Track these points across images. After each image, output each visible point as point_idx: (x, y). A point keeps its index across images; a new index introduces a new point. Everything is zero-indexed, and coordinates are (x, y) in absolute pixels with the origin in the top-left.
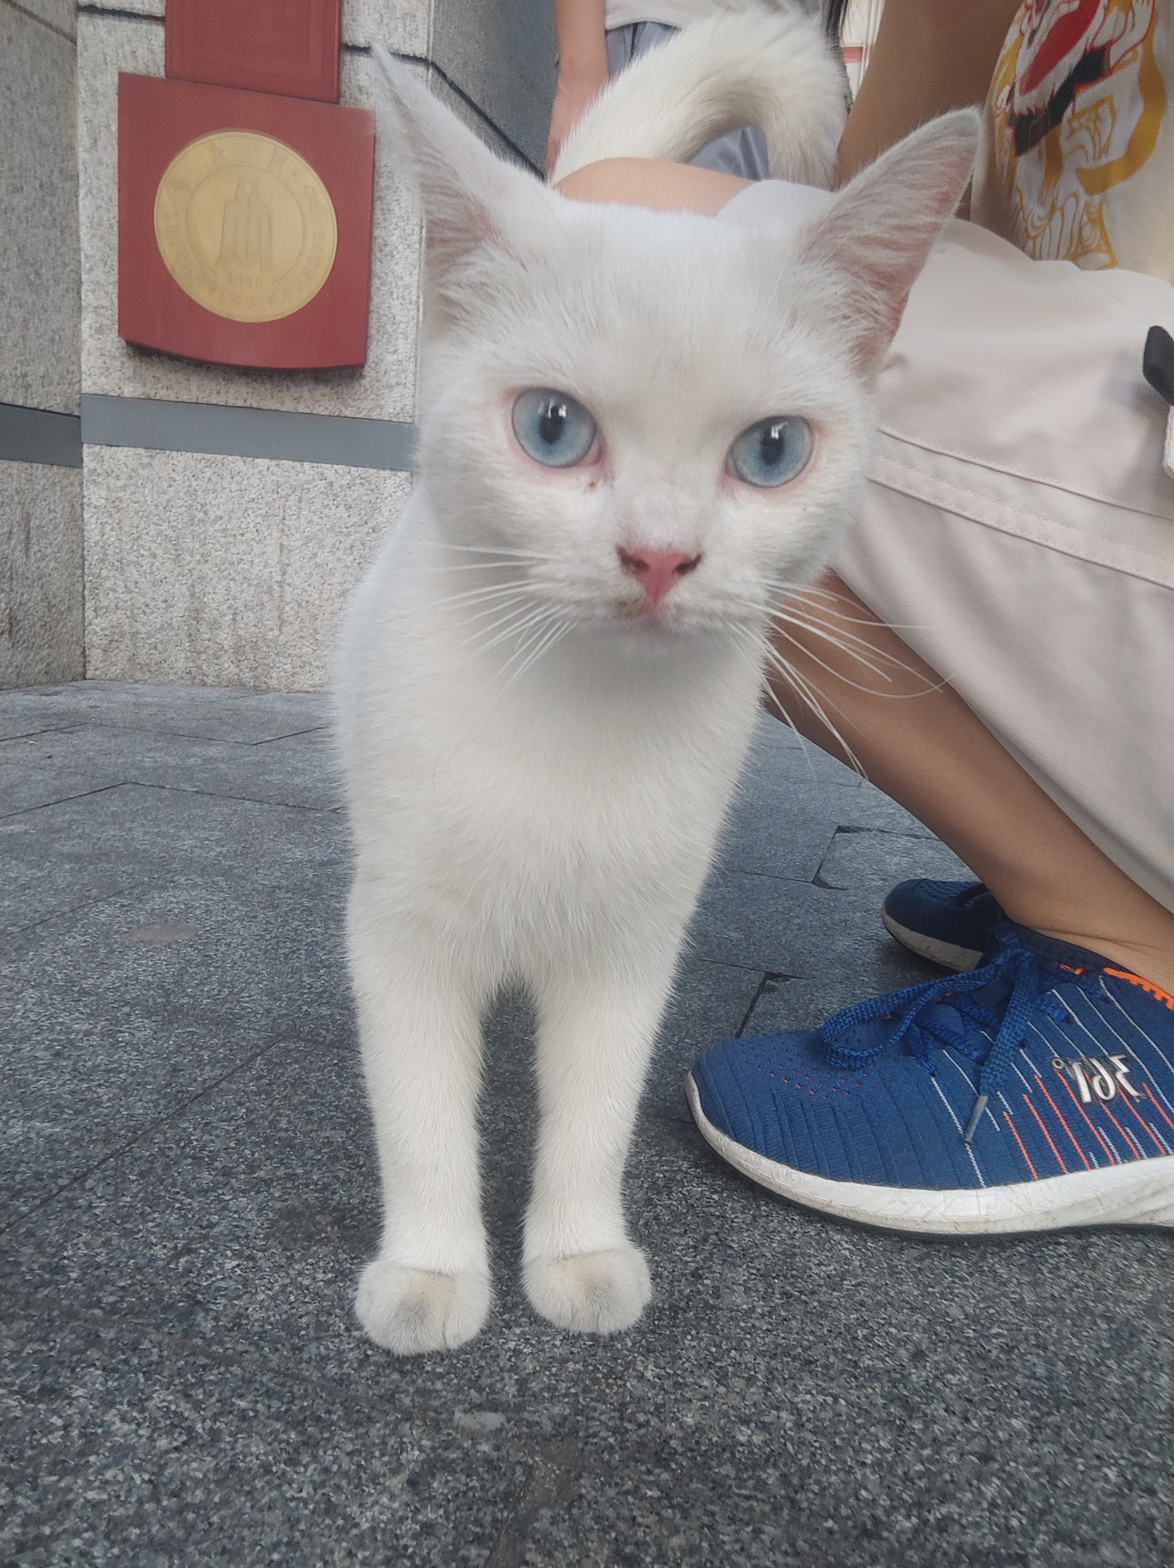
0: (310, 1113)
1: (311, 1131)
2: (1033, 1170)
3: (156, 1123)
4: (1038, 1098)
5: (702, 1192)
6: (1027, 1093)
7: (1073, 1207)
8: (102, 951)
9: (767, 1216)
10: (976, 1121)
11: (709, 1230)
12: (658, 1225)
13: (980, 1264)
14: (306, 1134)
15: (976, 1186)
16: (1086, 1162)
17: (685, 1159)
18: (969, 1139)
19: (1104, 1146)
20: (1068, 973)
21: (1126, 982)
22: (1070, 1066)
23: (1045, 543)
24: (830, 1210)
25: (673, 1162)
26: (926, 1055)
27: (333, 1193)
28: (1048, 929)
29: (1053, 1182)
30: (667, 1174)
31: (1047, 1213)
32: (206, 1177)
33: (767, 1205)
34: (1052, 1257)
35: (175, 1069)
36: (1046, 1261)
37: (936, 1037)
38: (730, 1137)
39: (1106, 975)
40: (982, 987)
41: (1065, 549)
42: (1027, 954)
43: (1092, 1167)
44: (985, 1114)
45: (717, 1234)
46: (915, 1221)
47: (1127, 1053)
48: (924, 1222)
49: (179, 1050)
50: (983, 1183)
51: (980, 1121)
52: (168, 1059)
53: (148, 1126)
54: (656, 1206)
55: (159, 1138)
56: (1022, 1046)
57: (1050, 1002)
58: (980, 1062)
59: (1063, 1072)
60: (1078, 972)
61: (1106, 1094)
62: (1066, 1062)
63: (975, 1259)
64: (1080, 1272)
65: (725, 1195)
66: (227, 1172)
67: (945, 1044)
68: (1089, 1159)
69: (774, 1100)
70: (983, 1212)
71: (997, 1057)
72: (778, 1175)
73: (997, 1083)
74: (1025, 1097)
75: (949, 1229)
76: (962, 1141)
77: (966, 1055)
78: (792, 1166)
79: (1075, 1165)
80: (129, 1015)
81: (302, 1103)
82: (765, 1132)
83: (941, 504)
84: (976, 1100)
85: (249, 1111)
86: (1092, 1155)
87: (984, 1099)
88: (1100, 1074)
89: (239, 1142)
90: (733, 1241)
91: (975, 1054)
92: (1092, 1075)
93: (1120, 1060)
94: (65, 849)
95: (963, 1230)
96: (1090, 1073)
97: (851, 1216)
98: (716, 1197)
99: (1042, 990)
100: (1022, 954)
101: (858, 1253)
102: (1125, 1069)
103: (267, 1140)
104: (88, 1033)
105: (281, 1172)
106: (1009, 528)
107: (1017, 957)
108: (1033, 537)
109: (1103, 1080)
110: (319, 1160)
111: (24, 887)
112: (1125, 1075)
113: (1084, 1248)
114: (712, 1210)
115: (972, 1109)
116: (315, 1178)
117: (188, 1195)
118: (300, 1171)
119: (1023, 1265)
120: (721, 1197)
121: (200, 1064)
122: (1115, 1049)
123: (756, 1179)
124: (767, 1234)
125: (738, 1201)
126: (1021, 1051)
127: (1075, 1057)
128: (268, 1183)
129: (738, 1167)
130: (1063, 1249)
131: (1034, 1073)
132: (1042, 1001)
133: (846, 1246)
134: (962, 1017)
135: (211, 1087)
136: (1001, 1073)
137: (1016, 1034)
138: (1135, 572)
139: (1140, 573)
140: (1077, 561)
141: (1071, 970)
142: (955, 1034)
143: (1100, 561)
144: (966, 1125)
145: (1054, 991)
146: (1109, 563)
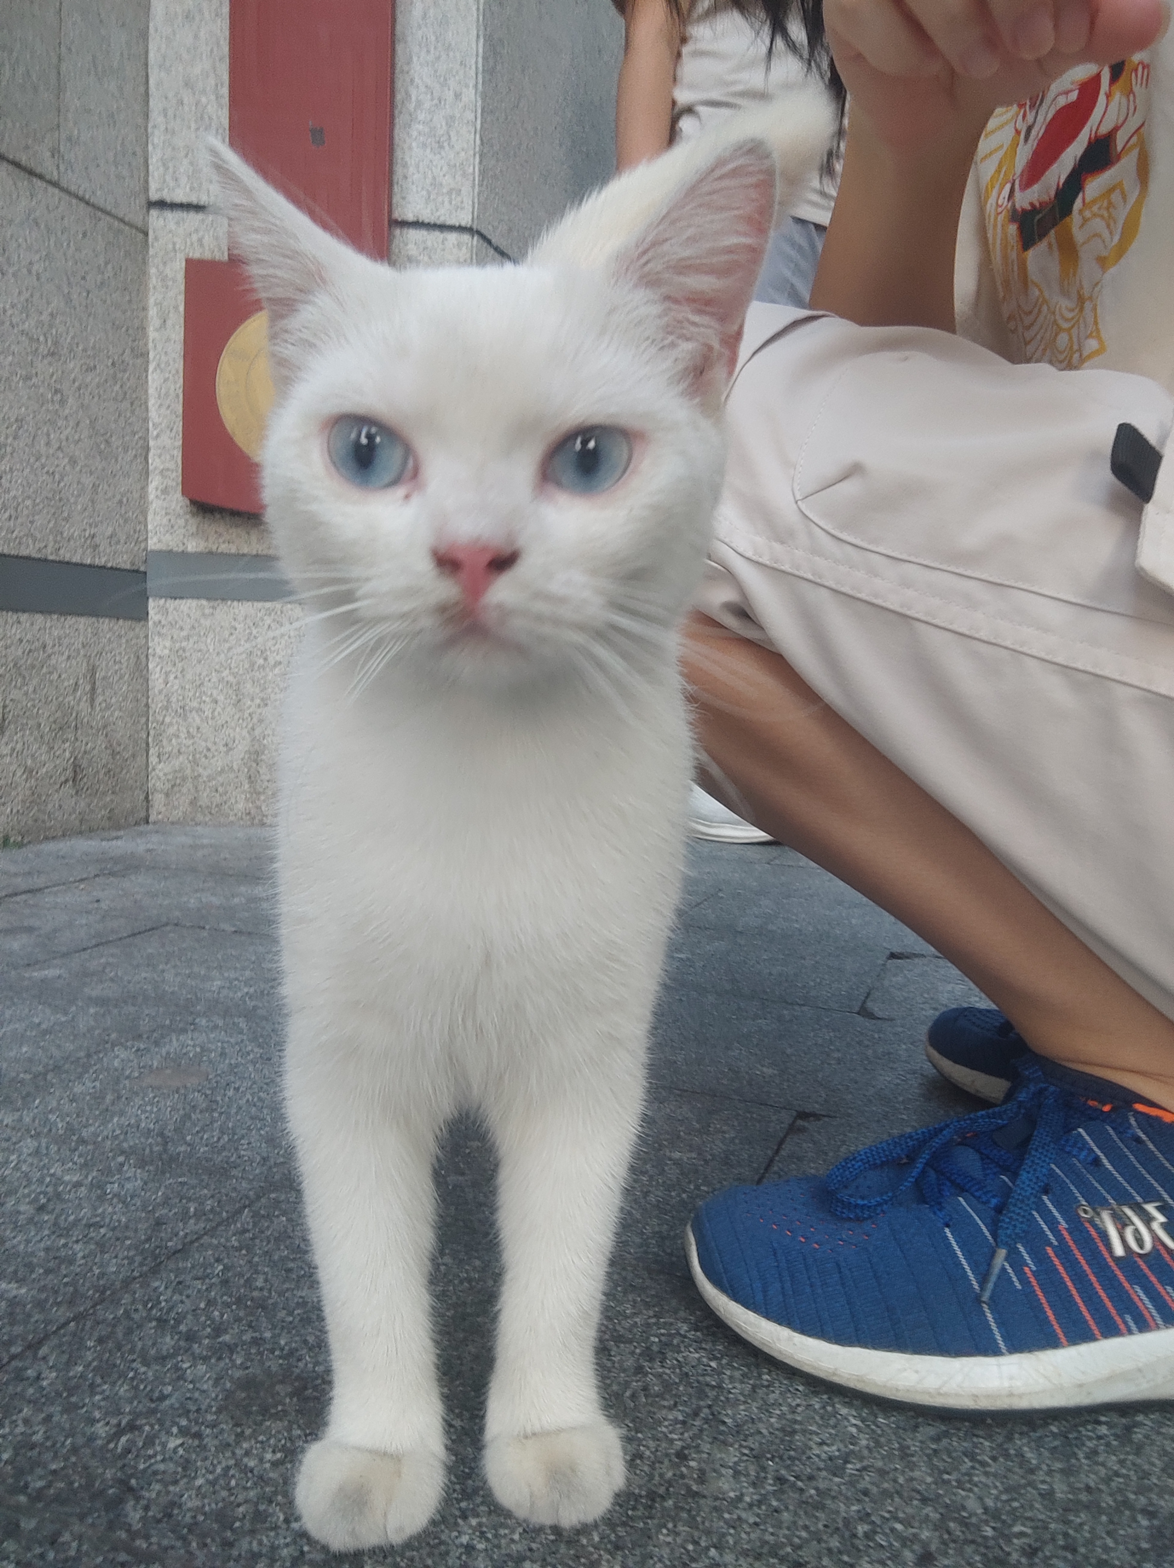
0: (288, 1271)
1: (288, 1290)
2: (1061, 1335)
3: (127, 1283)
4: (1063, 1251)
5: (699, 1359)
6: (1051, 1246)
7: (1111, 1379)
8: (109, 1098)
9: (768, 1387)
10: (993, 1278)
11: (702, 1403)
12: (646, 1396)
13: (1006, 1446)
14: (281, 1294)
15: (996, 1352)
16: (1122, 1327)
17: (685, 1321)
18: (986, 1298)
19: (1142, 1306)
20: (1096, 1110)
21: (1158, 1119)
22: (1100, 1215)
23: (1020, 649)
25: (671, 1324)
26: (940, 1203)
27: (299, 1360)
28: (1073, 1061)
29: (1084, 1349)
30: (663, 1338)
31: (1081, 1386)
32: (168, 1341)
33: (769, 1374)
34: (1090, 1439)
35: (159, 1223)
36: (1084, 1445)
37: (953, 1182)
38: (729, 1296)
39: (1136, 1112)
40: (1004, 1126)
41: (1041, 654)
42: (1052, 1089)
43: (1130, 1332)
44: (1003, 1269)
45: (709, 1407)
46: (930, 1393)
48: (940, 1394)
49: (166, 1202)
50: (1004, 1350)
51: (999, 1278)
52: (153, 1211)
53: (118, 1285)
54: (646, 1374)
55: (126, 1299)
56: (1046, 1192)
57: (1075, 1143)
58: (999, 1210)
59: (1091, 1221)
60: (1107, 1108)
61: (1141, 1246)
62: (1094, 1209)
63: (1000, 1439)
64: (1122, 1457)
65: (724, 1361)
66: (191, 1337)
67: (962, 1190)
68: (1125, 1323)
69: (775, 1254)
70: (1006, 1384)
71: (1015, 1205)
72: (779, 1340)
73: (1016, 1234)
74: (1049, 1250)
75: (968, 1403)
76: (978, 1300)
77: (984, 1203)
78: (795, 1329)
79: (1110, 1330)
80: (122, 1165)
81: (283, 1259)
82: (765, 1291)
83: (908, 613)
84: (993, 1254)
85: (226, 1268)
86: (1128, 1318)
87: (1002, 1253)
88: (1133, 1224)
89: (210, 1303)
90: (727, 1415)
91: (994, 1201)
92: (1124, 1225)
93: (1157, 1208)
94: (94, 994)
95: (984, 1404)
96: (1122, 1223)
97: (859, 1386)
98: (713, 1364)
99: (1068, 1129)
100: (1046, 1089)
101: (867, 1430)
102: (1161, 1219)
103: (239, 1301)
104: (78, 1185)
105: (247, 1337)
107: (1041, 1092)
108: (1008, 643)
109: (1137, 1231)
110: (291, 1323)
111: (45, 1032)
112: (1162, 1224)
113: (1128, 1429)
114: (708, 1379)
115: (989, 1265)
116: (282, 1342)
117: (146, 1363)
118: (268, 1335)
119: (1055, 1448)
120: (720, 1364)
121: (184, 1217)
123: (756, 1343)
124: (766, 1408)
125: (739, 1369)
126: (1045, 1198)
127: (1104, 1204)
128: (231, 1349)
129: (737, 1330)
130: (1103, 1430)
131: (1059, 1223)
132: (1067, 1141)
133: (854, 1421)
134: (982, 1159)
135: (192, 1242)
136: (1022, 1223)
137: (1037, 1178)
138: (1118, 678)
139: (1124, 679)
140: (1056, 667)
141: (1100, 1106)
142: (973, 1179)
143: (1081, 667)
144: (983, 1283)
145: (1080, 1130)
146: (1089, 668)
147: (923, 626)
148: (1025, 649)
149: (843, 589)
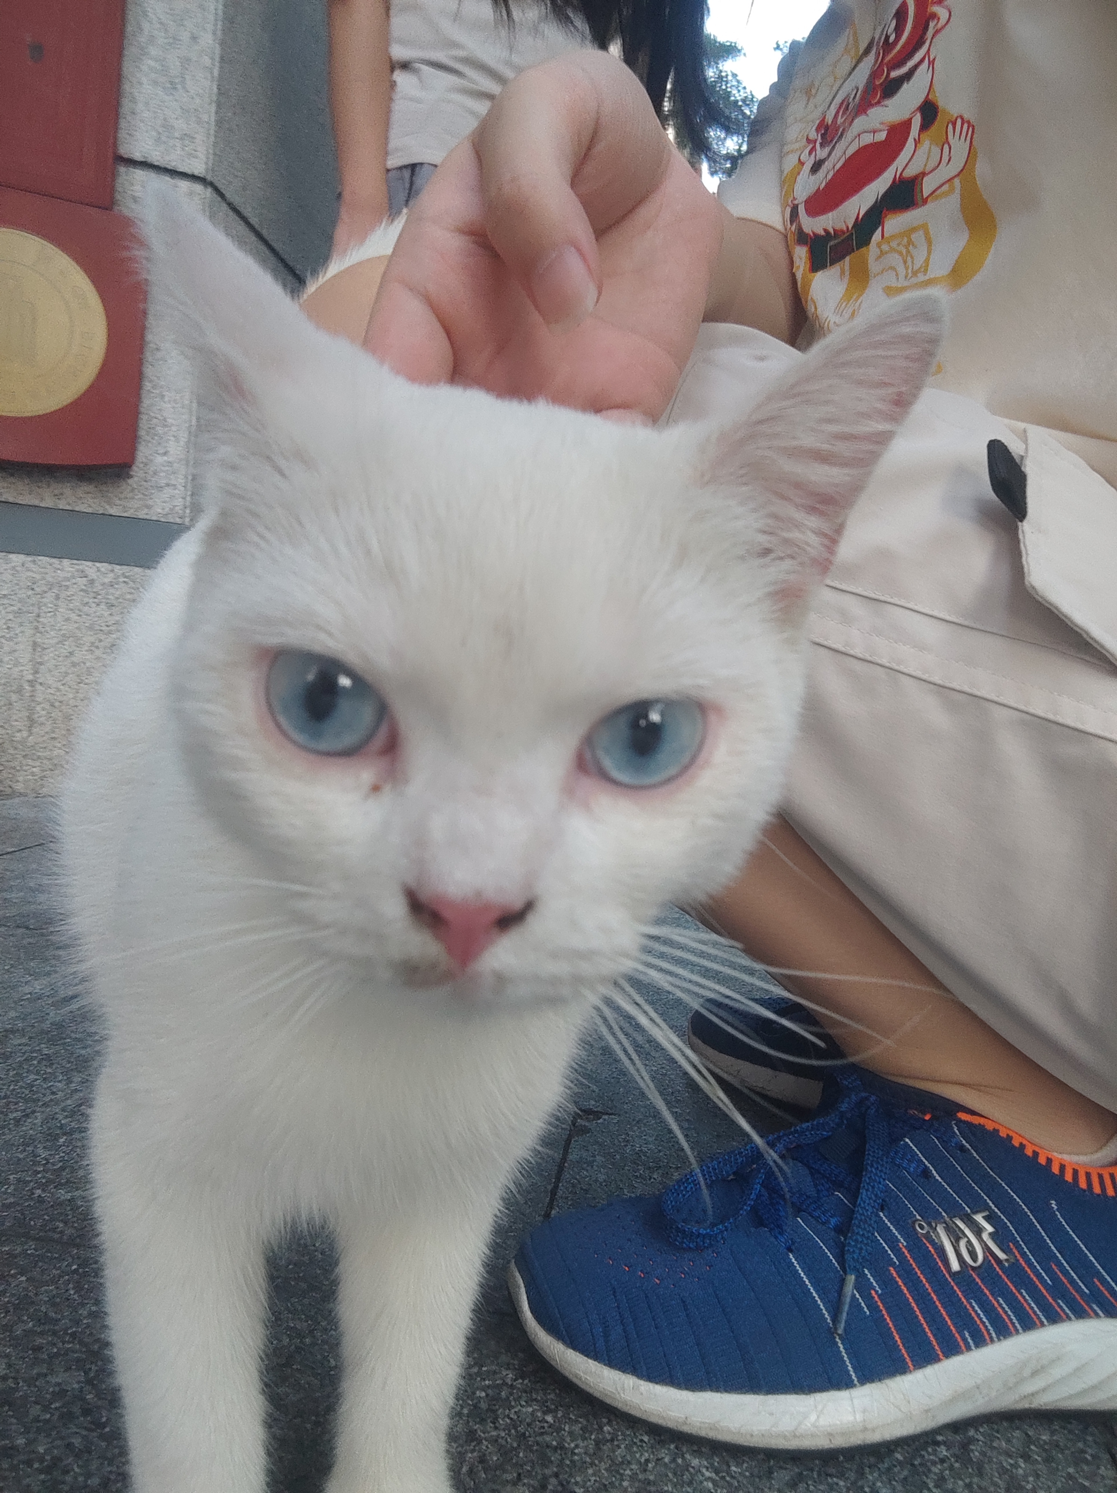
1: (39, 1375)
2: (908, 1360)
4: (904, 1269)
5: (532, 1413)
6: (893, 1264)
10: (846, 1308)
14: (31, 1382)
16: (961, 1344)
18: (840, 1331)
19: (978, 1322)
20: (918, 1118)
21: (982, 1128)
22: (934, 1229)
24: (686, 1429)
28: (899, 1076)
29: (931, 1371)
31: (927, 1411)
37: (787, 1202)
38: (565, 1342)
39: (959, 1122)
40: (829, 1137)
41: (919, 674)
43: (969, 1348)
44: (854, 1296)
46: (785, 1437)
47: (988, 1208)
50: (856, 1382)
51: (850, 1305)
54: (480, 1442)
56: (883, 1209)
57: (904, 1155)
58: (841, 1233)
59: (927, 1237)
61: (975, 1260)
67: (800, 1211)
68: (964, 1340)
69: (614, 1294)
70: (859, 1417)
74: (893, 1271)
75: (822, 1443)
76: (831, 1332)
79: (951, 1349)
84: (842, 1281)
86: (967, 1335)
88: (966, 1236)
91: (833, 1221)
92: (958, 1239)
93: (984, 1217)
95: (839, 1442)
96: (956, 1237)
97: (712, 1435)
100: (867, 1098)
102: (990, 1229)
107: (862, 1102)
109: (969, 1244)
112: (990, 1234)
115: (840, 1295)
120: (555, 1417)
122: (978, 1206)
123: (597, 1394)
127: (937, 1216)
129: (575, 1380)
131: (899, 1241)
132: (897, 1153)
144: (835, 1313)
145: (906, 1139)
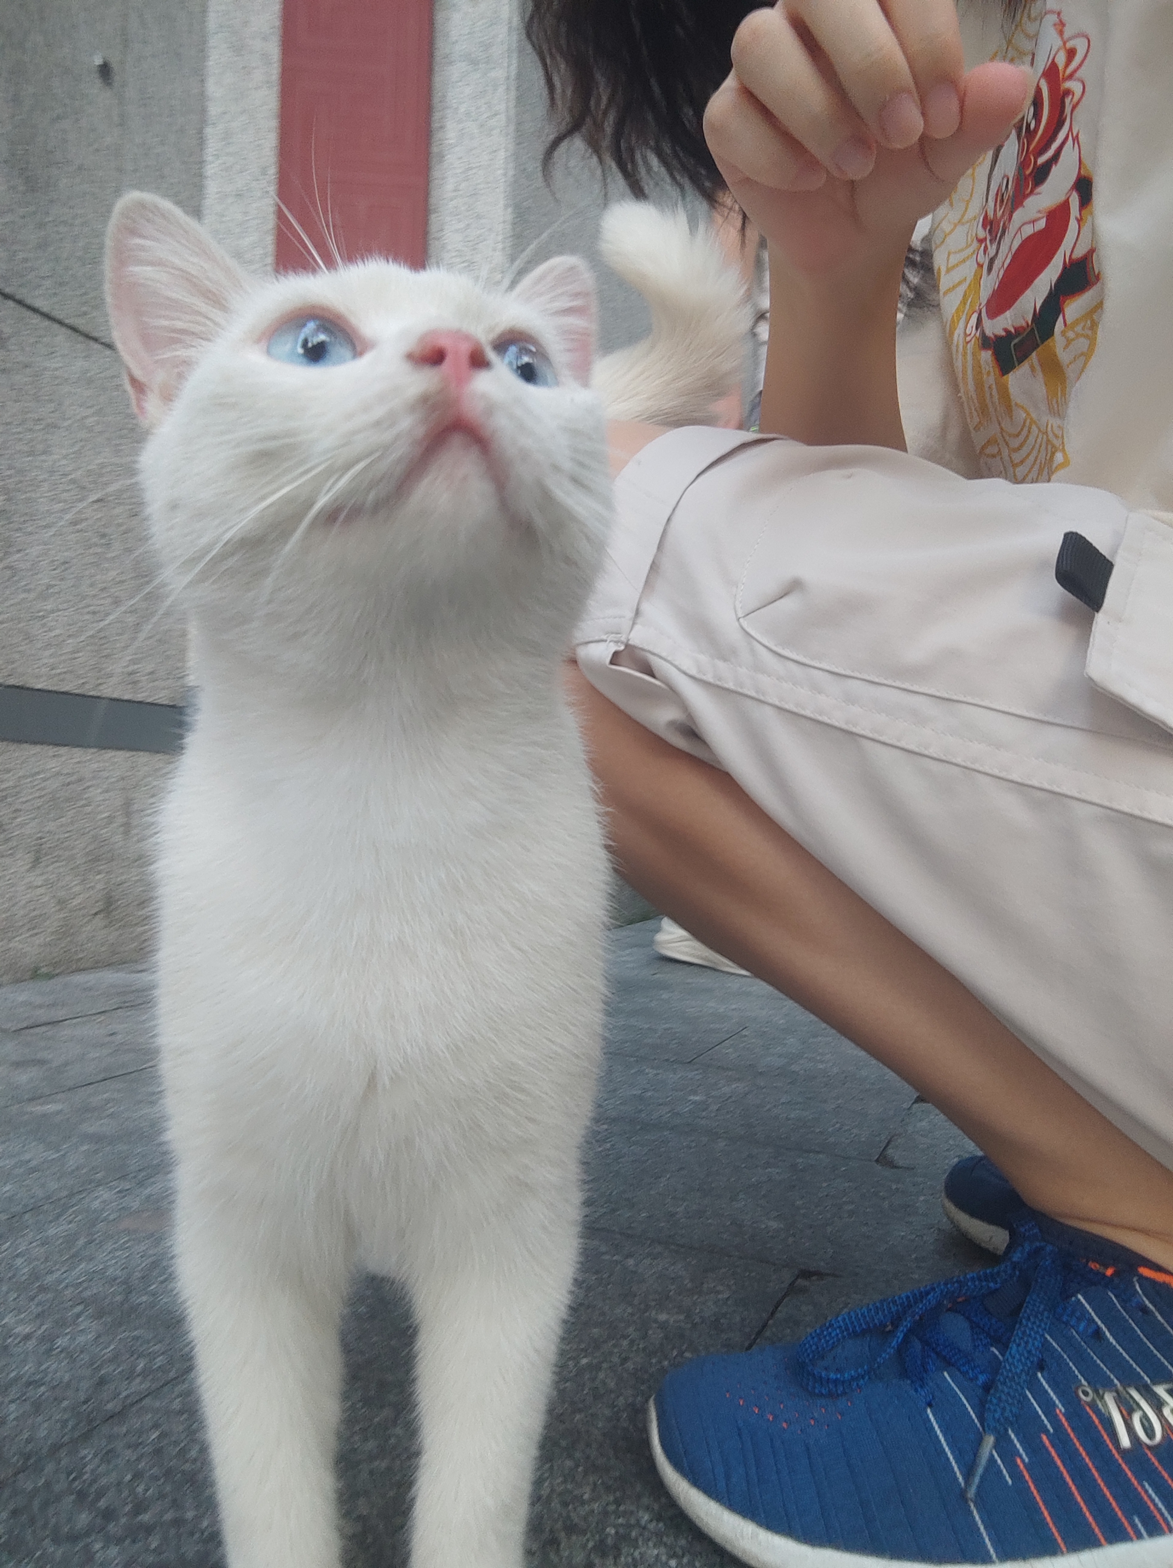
2: (1059, 1540)
3: (54, 1449)
4: (1060, 1439)
6: (1046, 1431)
8: (81, 1241)
10: (980, 1470)
15: (984, 1559)
16: (1129, 1530)
17: (646, 1509)
18: (972, 1493)
19: (1152, 1507)
20: (1098, 1273)
21: (1165, 1285)
22: (1102, 1398)
23: (972, 766)
25: (632, 1512)
26: (922, 1379)
28: (1070, 1217)
29: (1087, 1557)
32: (84, 1519)
35: (102, 1382)
37: (938, 1354)
38: (688, 1481)
39: (1143, 1278)
40: (996, 1290)
41: (996, 772)
42: (1049, 1248)
43: (1139, 1537)
44: (991, 1459)
49: (115, 1358)
50: (994, 1556)
51: (987, 1470)
52: (99, 1368)
53: (45, 1451)
55: (50, 1468)
56: (1041, 1368)
57: (1073, 1312)
58: (987, 1388)
59: (1093, 1405)
60: (1109, 1272)
61: (1151, 1437)
62: (1096, 1391)
66: (109, 1515)
67: (948, 1364)
68: (1133, 1526)
69: (740, 1435)
71: (1005, 1383)
72: (742, 1536)
73: (1006, 1419)
74: (1044, 1437)
76: (963, 1494)
77: (971, 1380)
79: (1116, 1534)
80: (78, 1315)
82: (728, 1477)
83: (854, 730)
84: (980, 1441)
85: (163, 1436)
86: (1136, 1520)
87: (990, 1440)
88: (1141, 1408)
89: (138, 1476)
91: (982, 1378)
92: (1131, 1412)
93: (1166, 1390)
96: (1128, 1408)
99: (1066, 1294)
100: (1043, 1248)
103: (168, 1473)
104: (28, 1337)
105: (168, 1516)
106: (931, 752)
107: (1037, 1251)
108: (959, 760)
109: (1145, 1417)
115: (976, 1454)
118: (190, 1515)
121: (130, 1375)
122: (1162, 1377)
126: (1039, 1375)
127: (1107, 1384)
128: (148, 1530)
131: (1054, 1404)
132: (1065, 1309)
134: (972, 1328)
135: (132, 1404)
136: (1013, 1404)
137: (1029, 1352)
138: (1077, 795)
139: (1083, 796)
140: (1011, 784)
141: (1102, 1270)
142: (960, 1351)
143: (1036, 784)
144: (968, 1474)
145: (1080, 1297)
146: (1046, 786)
147: (871, 744)
148: (976, 766)
149: (787, 707)
